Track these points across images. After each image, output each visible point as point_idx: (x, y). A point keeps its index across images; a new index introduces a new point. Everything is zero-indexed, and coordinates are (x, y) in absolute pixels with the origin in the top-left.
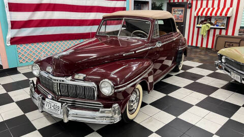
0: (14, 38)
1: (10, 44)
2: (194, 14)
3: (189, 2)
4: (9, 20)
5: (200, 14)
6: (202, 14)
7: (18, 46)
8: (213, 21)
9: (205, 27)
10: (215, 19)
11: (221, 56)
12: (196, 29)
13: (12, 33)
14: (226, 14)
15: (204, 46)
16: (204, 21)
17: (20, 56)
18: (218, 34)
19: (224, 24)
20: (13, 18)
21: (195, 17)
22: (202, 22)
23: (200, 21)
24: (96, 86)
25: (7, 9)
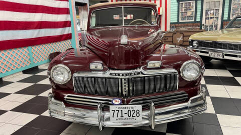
11: (193, 41)
24: (176, 71)
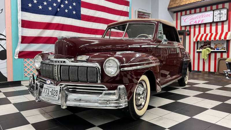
0: (22, 52)
1: (18, 58)
2: (193, 39)
3: (187, 30)
4: (20, 35)
5: (199, 39)
6: (201, 39)
7: (25, 60)
8: (213, 46)
9: (205, 52)
10: (215, 44)
12: (196, 54)
13: (21, 47)
14: (225, 38)
15: (206, 69)
16: (204, 46)
17: (26, 70)
18: (220, 57)
19: (225, 48)
20: (24, 33)
21: (194, 43)
22: (202, 47)
23: (199, 46)
25: (20, 25)
